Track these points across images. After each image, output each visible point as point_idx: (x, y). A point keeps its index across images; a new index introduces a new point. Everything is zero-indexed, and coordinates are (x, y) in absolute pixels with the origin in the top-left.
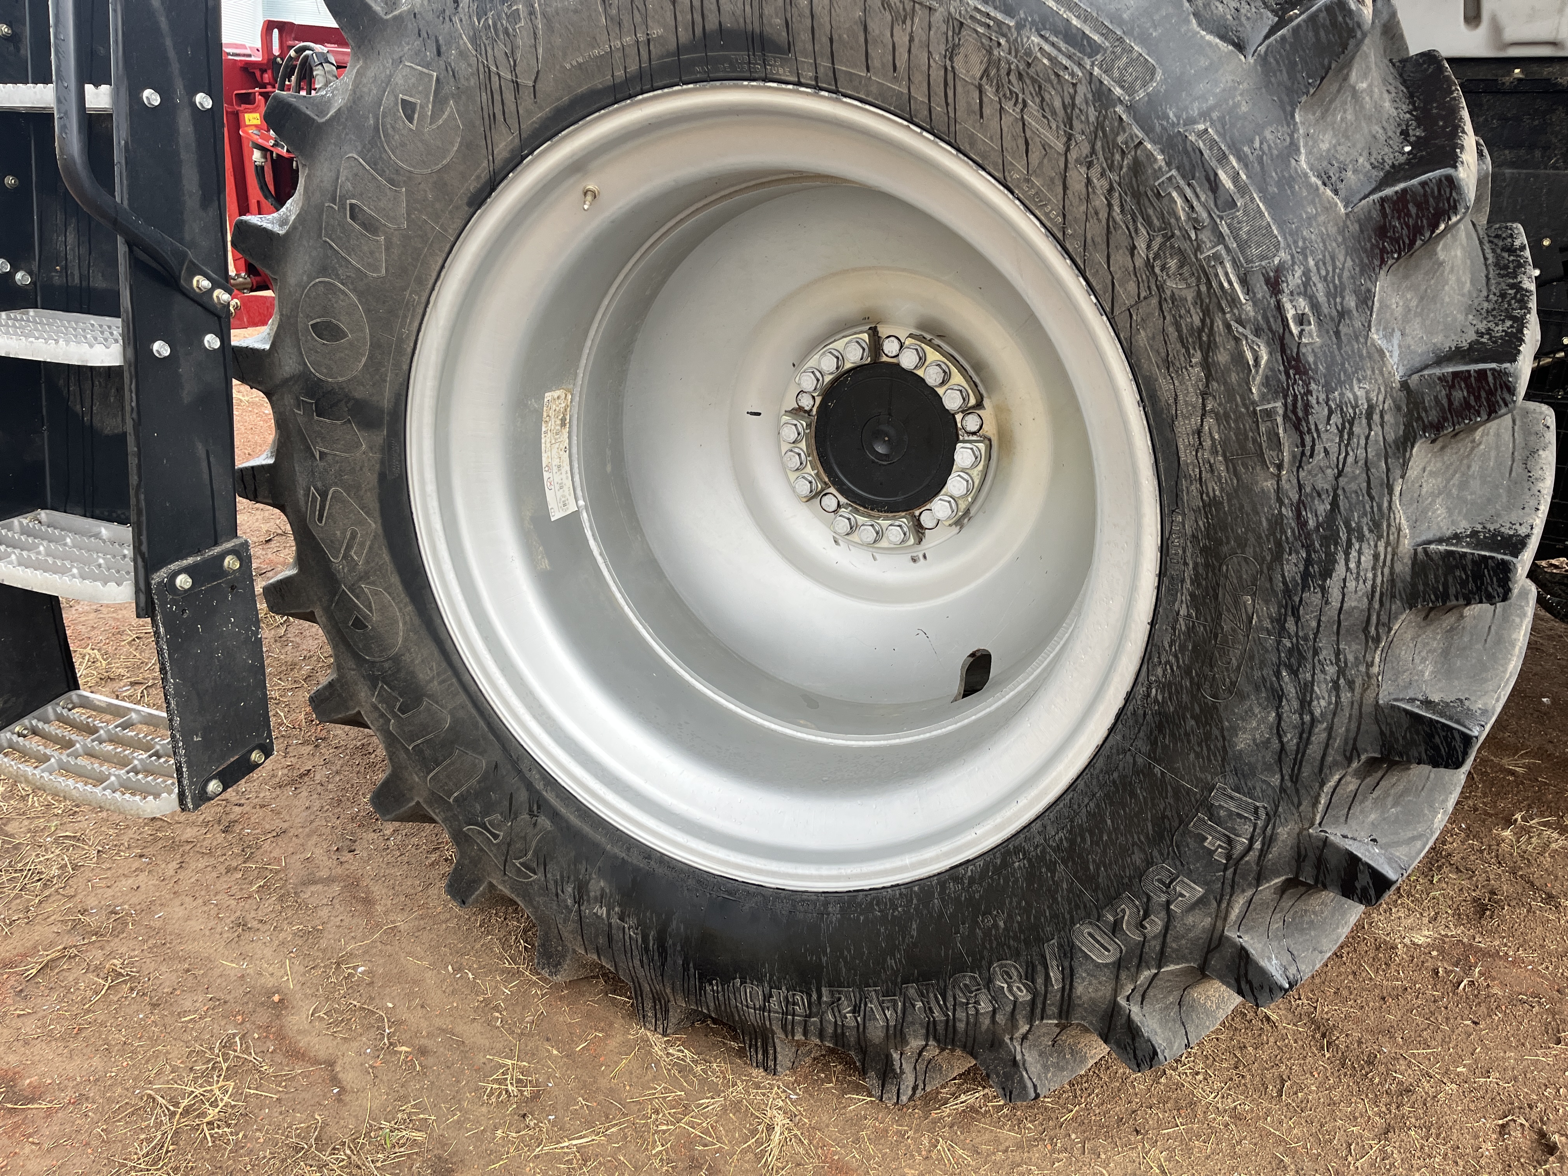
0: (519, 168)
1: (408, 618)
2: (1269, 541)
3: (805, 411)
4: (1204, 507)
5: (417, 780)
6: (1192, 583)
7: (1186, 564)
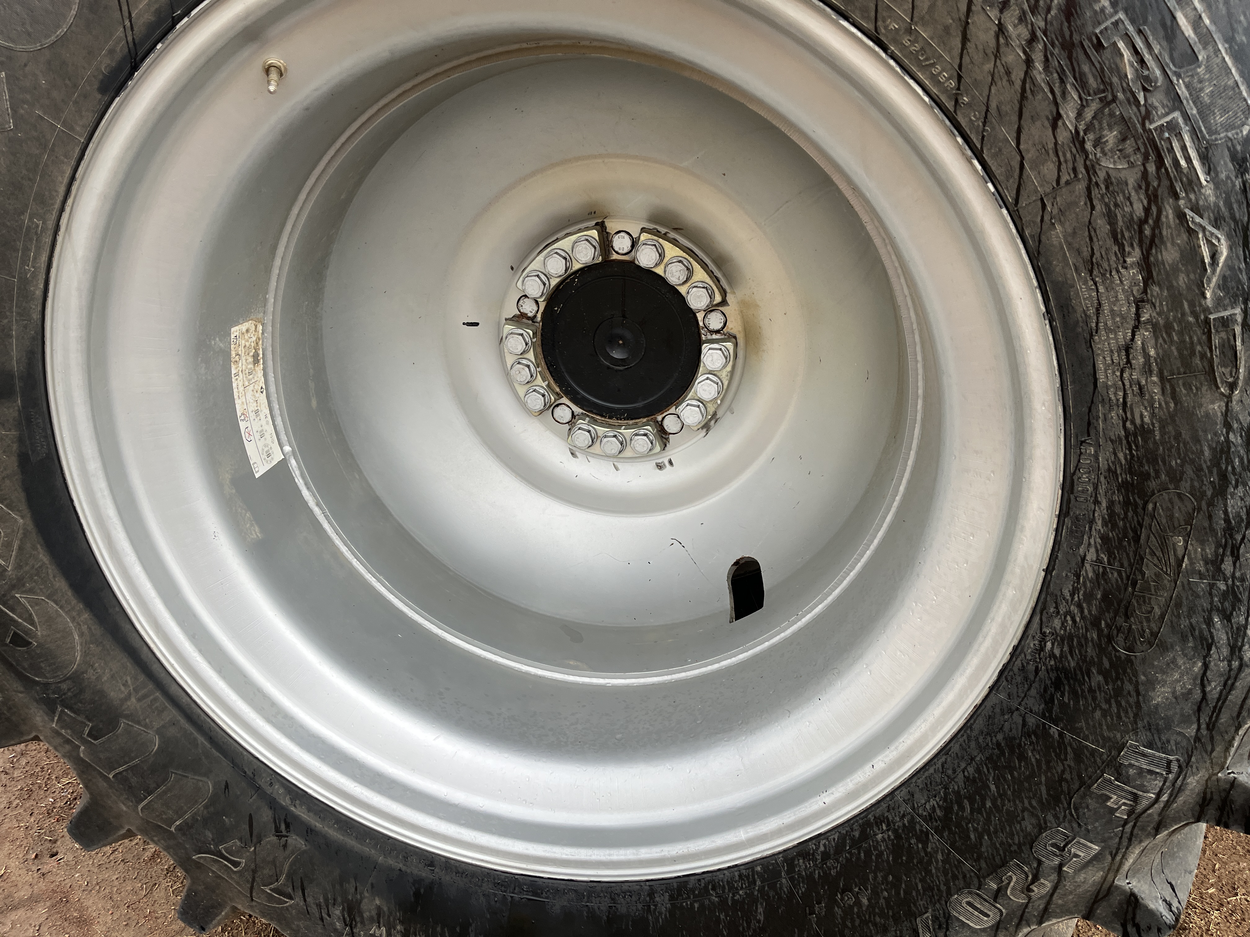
0: (170, 36)
1: (84, 628)
2: (1211, 472)
3: (529, 318)
4: (1127, 437)
5: (125, 809)
6: (1105, 523)
7: (1097, 502)
